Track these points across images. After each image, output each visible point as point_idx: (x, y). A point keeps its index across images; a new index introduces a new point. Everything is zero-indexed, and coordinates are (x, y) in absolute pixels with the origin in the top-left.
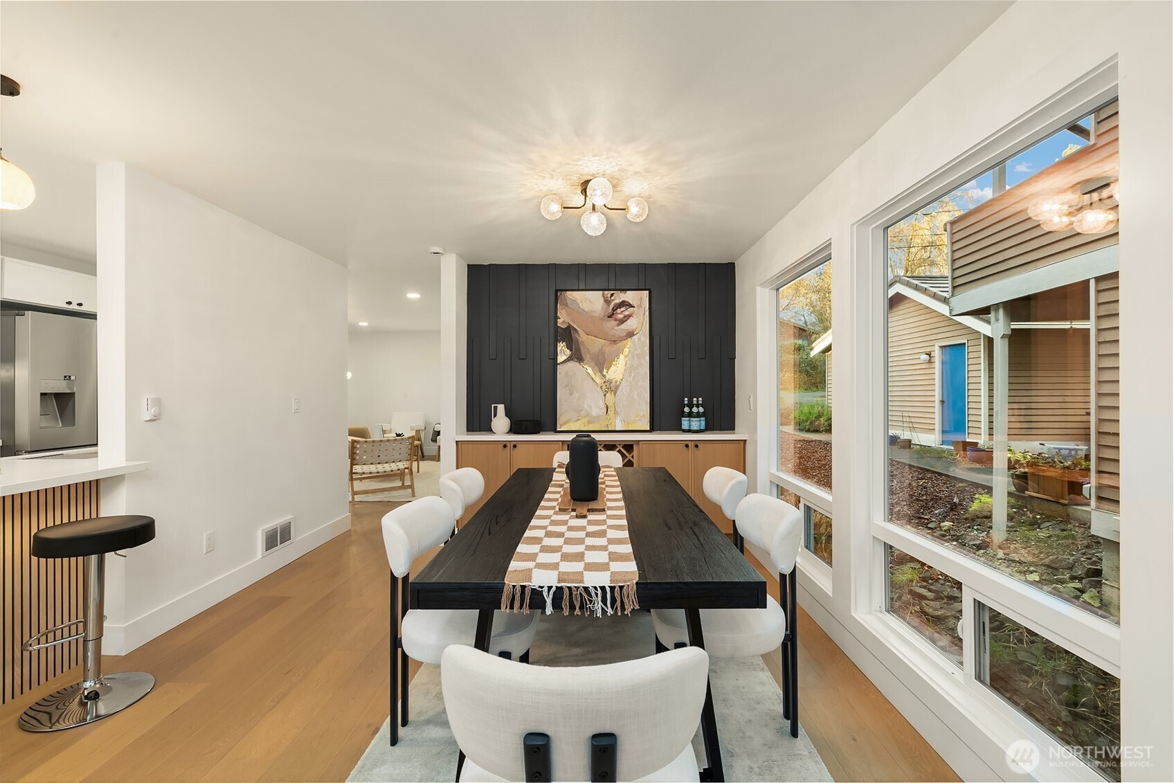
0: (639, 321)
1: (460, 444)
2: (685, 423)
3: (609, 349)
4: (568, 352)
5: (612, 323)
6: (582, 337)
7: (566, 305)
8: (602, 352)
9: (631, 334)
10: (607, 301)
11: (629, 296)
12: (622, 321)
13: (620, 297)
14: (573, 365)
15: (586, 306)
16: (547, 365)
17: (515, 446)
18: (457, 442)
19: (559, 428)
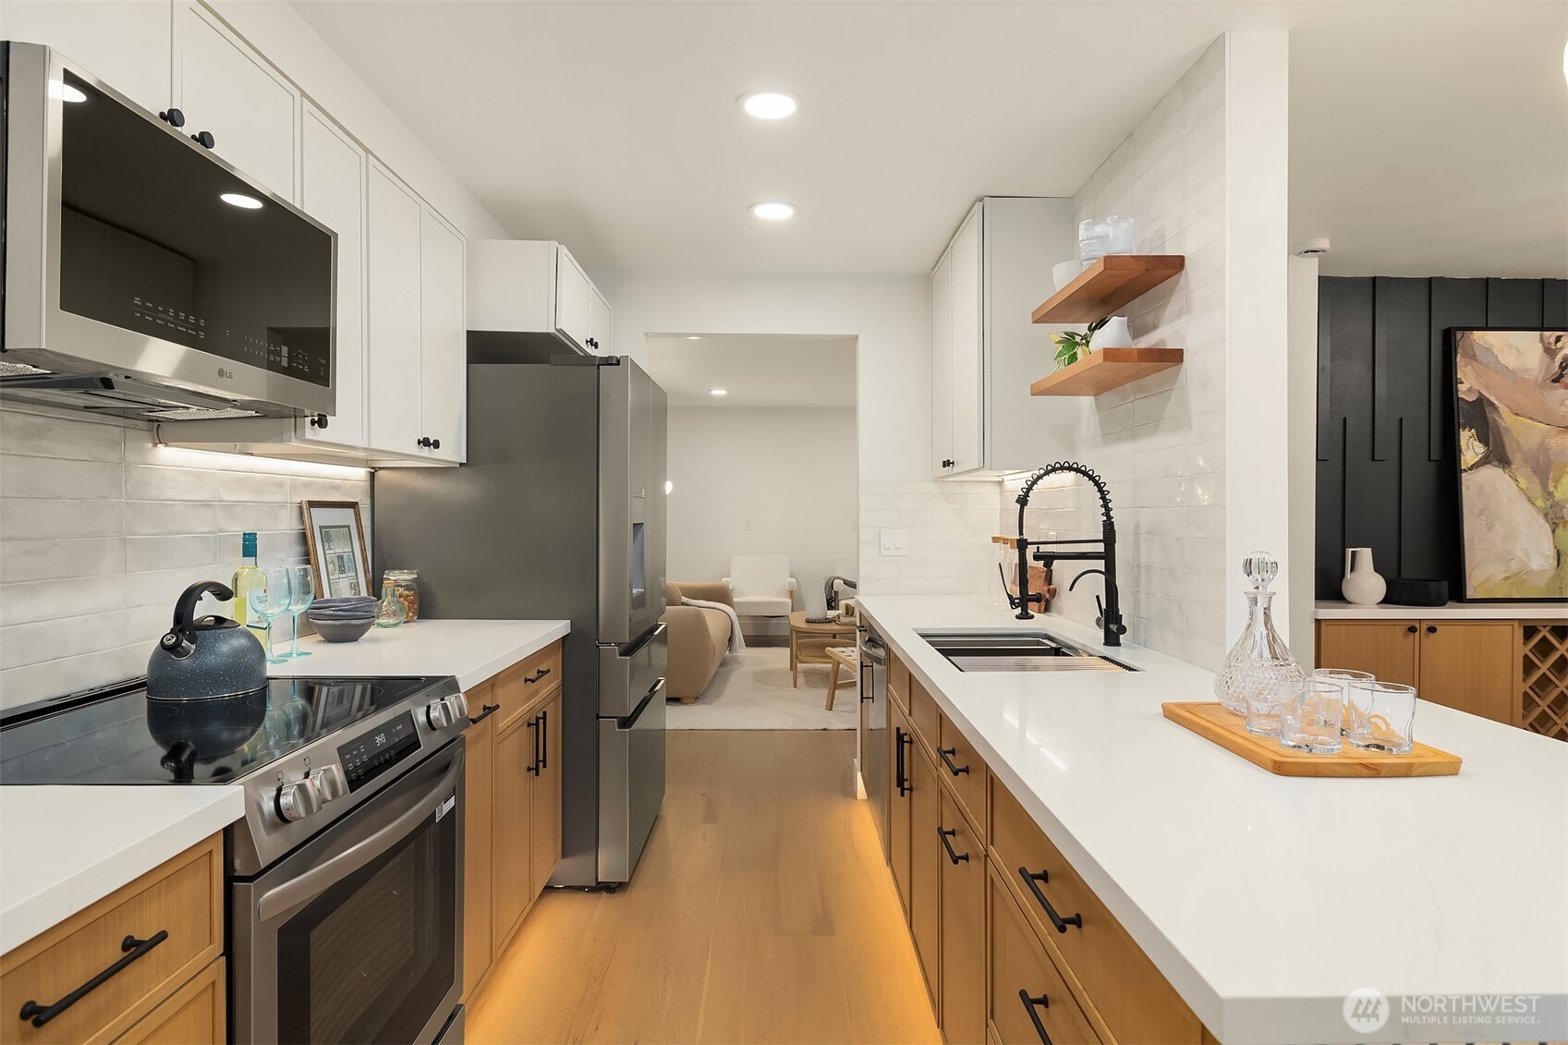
1: (1323, 624)
3: (1557, 442)
4: (1481, 448)
5: (1562, 391)
6: (1506, 418)
7: (1474, 357)
8: (1544, 448)
10: (1550, 351)
14: (1491, 472)
15: (1510, 360)
16: (1420, 474)
17: (1432, 630)
18: (1318, 622)
19: (1470, 594)
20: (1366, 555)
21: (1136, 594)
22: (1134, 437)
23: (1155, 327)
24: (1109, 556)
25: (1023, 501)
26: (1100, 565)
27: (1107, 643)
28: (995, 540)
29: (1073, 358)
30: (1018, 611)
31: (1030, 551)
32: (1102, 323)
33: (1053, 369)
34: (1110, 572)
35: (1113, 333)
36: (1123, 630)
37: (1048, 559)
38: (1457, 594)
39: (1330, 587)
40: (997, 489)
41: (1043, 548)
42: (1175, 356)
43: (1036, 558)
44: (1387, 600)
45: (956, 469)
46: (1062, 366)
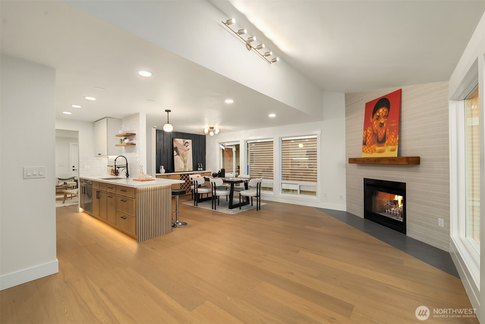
0: (190, 147)
2: (199, 169)
3: (184, 153)
4: (176, 153)
5: (185, 147)
6: (179, 150)
7: (176, 142)
8: (183, 153)
9: (189, 149)
10: (184, 142)
11: (188, 141)
12: (187, 146)
13: (186, 141)
14: (177, 156)
15: (179, 142)
16: (170, 156)
17: (170, 176)
18: (156, 176)
19: (175, 171)
20: (163, 167)
21: (131, 171)
22: (130, 153)
23: (132, 140)
24: (127, 167)
25: (115, 160)
26: (126, 168)
27: (127, 177)
28: (108, 166)
29: (122, 143)
30: (115, 174)
31: (116, 166)
32: (126, 139)
33: (119, 143)
34: (127, 169)
35: (127, 141)
36: (129, 175)
37: (119, 168)
38: (174, 172)
39: (158, 171)
40: (107, 158)
41: (118, 166)
42: (135, 144)
43: (117, 167)
44: (165, 173)
45: (101, 155)
46: (121, 144)
